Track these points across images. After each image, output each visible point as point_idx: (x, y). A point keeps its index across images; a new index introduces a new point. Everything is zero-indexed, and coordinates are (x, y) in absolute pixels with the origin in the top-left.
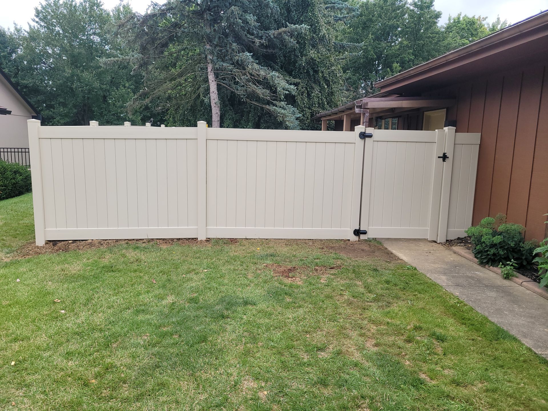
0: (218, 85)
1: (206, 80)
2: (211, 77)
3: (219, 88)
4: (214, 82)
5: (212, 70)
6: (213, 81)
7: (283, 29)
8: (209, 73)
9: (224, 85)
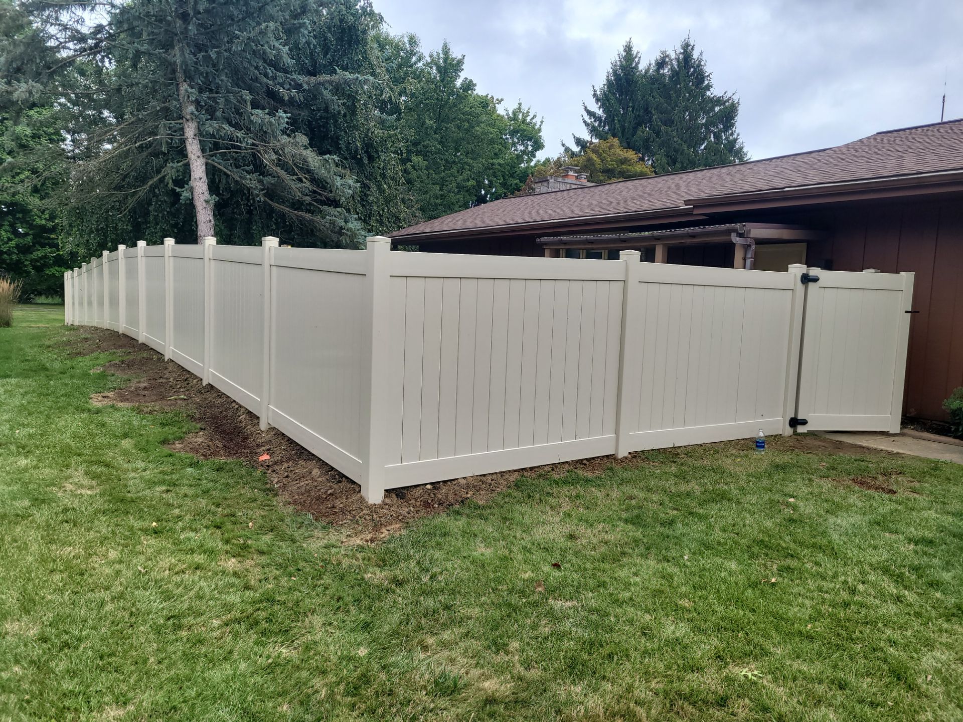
0: (207, 164)
2: (193, 148)
4: (201, 158)
5: (195, 135)
6: (198, 157)
7: (328, 77)
8: (190, 140)
9: (219, 166)
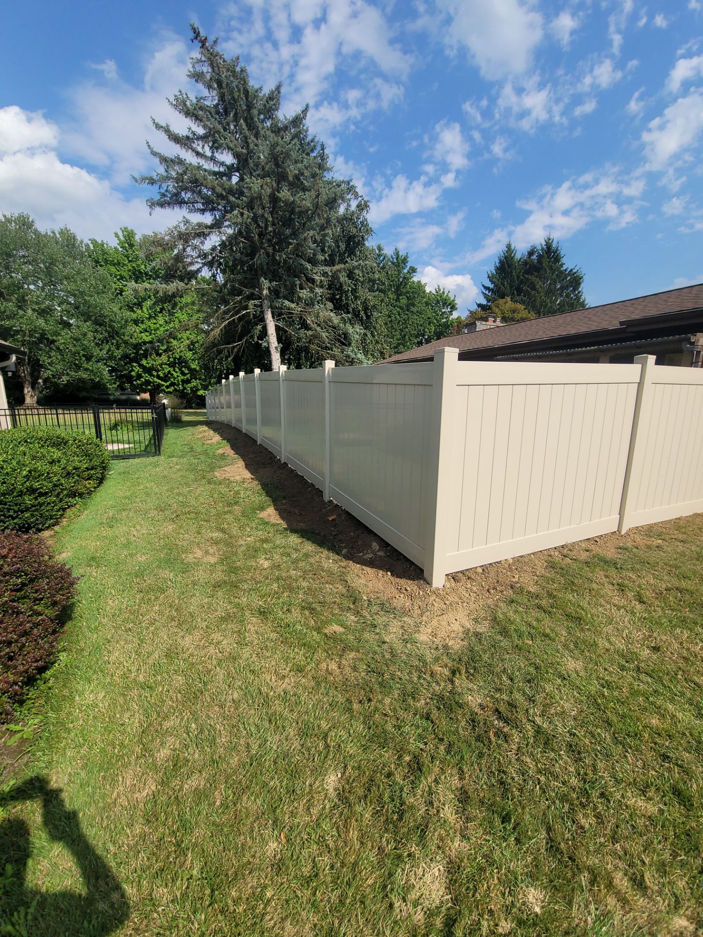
0: (276, 325)
1: (262, 320)
2: (269, 316)
3: (278, 328)
5: (269, 308)
6: (271, 321)
7: (342, 266)
8: (266, 311)
9: (282, 326)
